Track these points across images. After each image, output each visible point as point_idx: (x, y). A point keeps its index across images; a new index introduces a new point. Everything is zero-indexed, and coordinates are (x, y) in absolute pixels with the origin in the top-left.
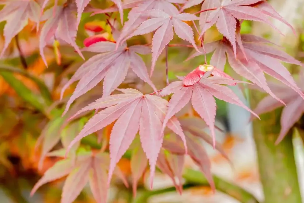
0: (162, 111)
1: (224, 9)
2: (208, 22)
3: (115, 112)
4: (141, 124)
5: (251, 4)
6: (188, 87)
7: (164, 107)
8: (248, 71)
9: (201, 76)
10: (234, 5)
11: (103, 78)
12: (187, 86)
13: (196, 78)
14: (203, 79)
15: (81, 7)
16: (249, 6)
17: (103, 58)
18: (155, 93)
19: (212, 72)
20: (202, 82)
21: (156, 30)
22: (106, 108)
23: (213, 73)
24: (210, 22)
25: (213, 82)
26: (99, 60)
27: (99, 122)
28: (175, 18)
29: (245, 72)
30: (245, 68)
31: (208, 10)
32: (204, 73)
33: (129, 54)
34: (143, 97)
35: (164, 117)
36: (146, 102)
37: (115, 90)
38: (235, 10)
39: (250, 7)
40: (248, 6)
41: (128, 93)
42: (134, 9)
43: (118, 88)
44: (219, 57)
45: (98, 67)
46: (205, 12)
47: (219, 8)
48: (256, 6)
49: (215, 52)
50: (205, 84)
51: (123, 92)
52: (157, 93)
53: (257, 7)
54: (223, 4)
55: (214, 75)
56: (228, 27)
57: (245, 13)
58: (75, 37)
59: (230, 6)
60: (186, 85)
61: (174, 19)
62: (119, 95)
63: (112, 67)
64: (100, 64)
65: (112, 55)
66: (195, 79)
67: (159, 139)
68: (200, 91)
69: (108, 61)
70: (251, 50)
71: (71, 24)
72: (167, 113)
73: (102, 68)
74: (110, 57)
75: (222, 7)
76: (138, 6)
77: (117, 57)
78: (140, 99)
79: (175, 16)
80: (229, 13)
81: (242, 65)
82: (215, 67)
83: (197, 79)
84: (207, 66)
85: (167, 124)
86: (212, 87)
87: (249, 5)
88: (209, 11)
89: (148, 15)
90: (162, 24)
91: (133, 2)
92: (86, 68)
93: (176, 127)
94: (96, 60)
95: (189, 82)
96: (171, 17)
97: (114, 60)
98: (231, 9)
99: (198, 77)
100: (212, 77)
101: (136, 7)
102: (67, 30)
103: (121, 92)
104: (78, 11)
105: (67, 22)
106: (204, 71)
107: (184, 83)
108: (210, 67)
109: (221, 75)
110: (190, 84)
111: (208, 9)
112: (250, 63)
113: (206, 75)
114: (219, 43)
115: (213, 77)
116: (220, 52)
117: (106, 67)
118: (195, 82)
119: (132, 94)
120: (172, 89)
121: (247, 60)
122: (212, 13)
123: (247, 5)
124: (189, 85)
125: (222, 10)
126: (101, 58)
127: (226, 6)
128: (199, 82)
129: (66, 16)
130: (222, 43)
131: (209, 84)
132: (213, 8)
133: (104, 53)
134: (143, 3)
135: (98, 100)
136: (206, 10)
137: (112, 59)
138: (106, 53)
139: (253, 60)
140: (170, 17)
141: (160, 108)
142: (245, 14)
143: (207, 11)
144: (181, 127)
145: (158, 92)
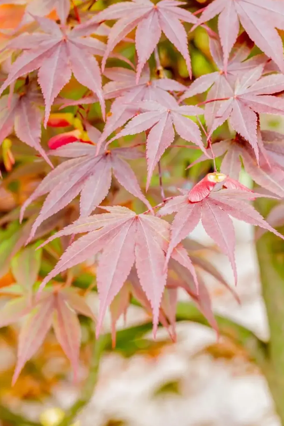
0: (162, 236)
1: (238, 98)
2: (218, 117)
3: (101, 239)
4: (137, 254)
5: (274, 92)
6: (195, 204)
7: (164, 230)
8: (272, 181)
9: (211, 188)
10: (251, 94)
11: (80, 193)
12: (194, 202)
13: (203, 192)
14: (214, 193)
15: (49, 98)
16: (273, 95)
17: (77, 165)
18: (150, 211)
19: (224, 183)
20: (212, 196)
21: (151, 128)
22: (88, 232)
23: (225, 185)
24: (222, 117)
25: (227, 197)
26: (72, 168)
27: (80, 251)
28: (175, 112)
29: (267, 182)
30: (268, 177)
31: (216, 100)
32: (213, 184)
33: (112, 159)
34: (137, 218)
35: (167, 244)
36: (140, 224)
37: (97, 208)
38: (254, 101)
39: (274, 97)
40: (271, 96)
41: (116, 212)
42: (118, 99)
43: (100, 205)
44: (232, 162)
45: (71, 177)
46: (212, 102)
47: (232, 98)
48: (280, 95)
49: (226, 155)
50: (217, 200)
51: (109, 211)
52: (152, 211)
53: (282, 96)
54: (237, 92)
55: (227, 187)
56: (246, 124)
57: (267, 104)
58: (40, 138)
59: (247, 94)
60: (192, 201)
61: (172, 112)
62: (104, 215)
63: (91, 178)
64: (74, 172)
65: (89, 161)
66: (204, 194)
67: (163, 274)
68: (211, 209)
69: (84, 169)
70: (274, 152)
71: (32, 120)
72: (170, 240)
73: (77, 178)
74: (86, 163)
75: (235, 97)
76: (123, 96)
77: (96, 164)
78: (133, 220)
79: (173, 109)
80: (246, 105)
81: (263, 173)
82: (228, 176)
83: (206, 193)
84: (218, 174)
85: (171, 254)
86: (227, 203)
87: (272, 93)
88: (218, 101)
89: (138, 108)
90: (159, 120)
91: (117, 90)
92: (55, 179)
93: (183, 257)
94: (67, 168)
95: (196, 198)
96: (169, 111)
97: (93, 167)
98: (248, 99)
99: (208, 190)
100: (225, 189)
101: (120, 97)
102: (28, 127)
103: (105, 211)
104: (46, 103)
105: (26, 118)
106: (215, 182)
107: (190, 199)
108: (221, 175)
109: (236, 187)
110: (198, 199)
111: (215, 98)
112: (273, 170)
113: (216, 187)
114: (231, 144)
115: (227, 189)
116: (233, 155)
117: (82, 178)
118: (204, 197)
119: (121, 213)
120: (174, 207)
121: (270, 166)
122: (223, 105)
123: (269, 94)
124: (195, 201)
125: (235, 99)
126: (74, 164)
127: (241, 96)
128: (209, 196)
129: (24, 108)
130: (234, 143)
131: (222, 199)
132: (223, 97)
133: (78, 157)
134: (129, 92)
135: (75, 221)
136: (213, 101)
137: (89, 167)
138: (80, 158)
139: (277, 166)
140: (167, 111)
141: (160, 233)
142: (268, 107)
143: (215, 102)
144: (189, 258)
145: (153, 209)
